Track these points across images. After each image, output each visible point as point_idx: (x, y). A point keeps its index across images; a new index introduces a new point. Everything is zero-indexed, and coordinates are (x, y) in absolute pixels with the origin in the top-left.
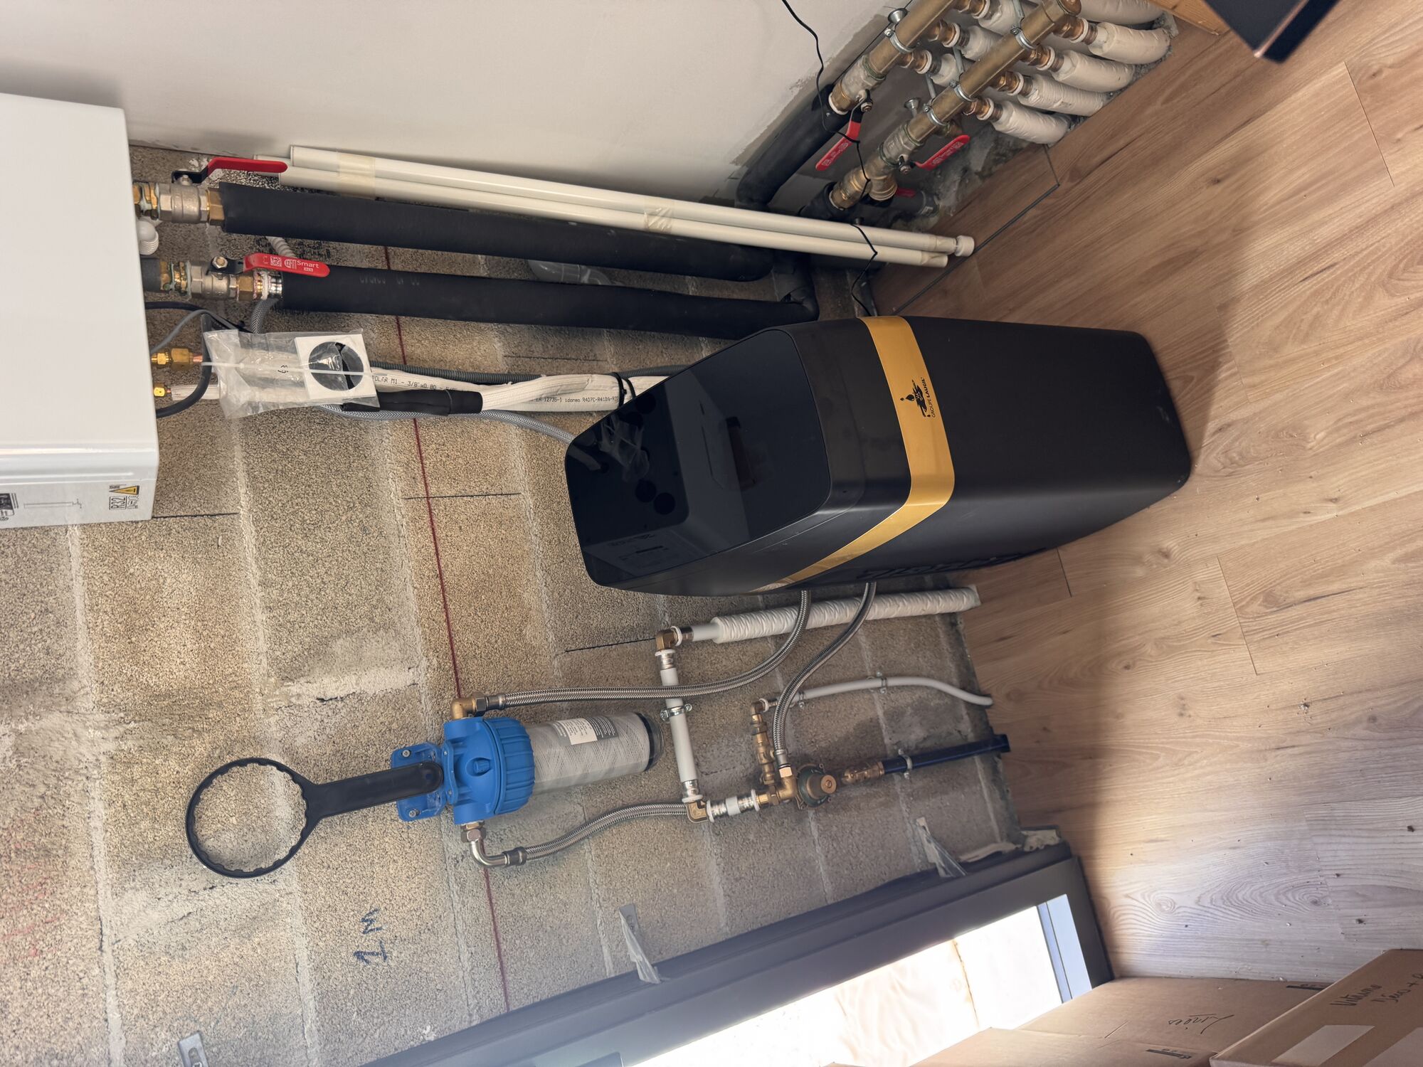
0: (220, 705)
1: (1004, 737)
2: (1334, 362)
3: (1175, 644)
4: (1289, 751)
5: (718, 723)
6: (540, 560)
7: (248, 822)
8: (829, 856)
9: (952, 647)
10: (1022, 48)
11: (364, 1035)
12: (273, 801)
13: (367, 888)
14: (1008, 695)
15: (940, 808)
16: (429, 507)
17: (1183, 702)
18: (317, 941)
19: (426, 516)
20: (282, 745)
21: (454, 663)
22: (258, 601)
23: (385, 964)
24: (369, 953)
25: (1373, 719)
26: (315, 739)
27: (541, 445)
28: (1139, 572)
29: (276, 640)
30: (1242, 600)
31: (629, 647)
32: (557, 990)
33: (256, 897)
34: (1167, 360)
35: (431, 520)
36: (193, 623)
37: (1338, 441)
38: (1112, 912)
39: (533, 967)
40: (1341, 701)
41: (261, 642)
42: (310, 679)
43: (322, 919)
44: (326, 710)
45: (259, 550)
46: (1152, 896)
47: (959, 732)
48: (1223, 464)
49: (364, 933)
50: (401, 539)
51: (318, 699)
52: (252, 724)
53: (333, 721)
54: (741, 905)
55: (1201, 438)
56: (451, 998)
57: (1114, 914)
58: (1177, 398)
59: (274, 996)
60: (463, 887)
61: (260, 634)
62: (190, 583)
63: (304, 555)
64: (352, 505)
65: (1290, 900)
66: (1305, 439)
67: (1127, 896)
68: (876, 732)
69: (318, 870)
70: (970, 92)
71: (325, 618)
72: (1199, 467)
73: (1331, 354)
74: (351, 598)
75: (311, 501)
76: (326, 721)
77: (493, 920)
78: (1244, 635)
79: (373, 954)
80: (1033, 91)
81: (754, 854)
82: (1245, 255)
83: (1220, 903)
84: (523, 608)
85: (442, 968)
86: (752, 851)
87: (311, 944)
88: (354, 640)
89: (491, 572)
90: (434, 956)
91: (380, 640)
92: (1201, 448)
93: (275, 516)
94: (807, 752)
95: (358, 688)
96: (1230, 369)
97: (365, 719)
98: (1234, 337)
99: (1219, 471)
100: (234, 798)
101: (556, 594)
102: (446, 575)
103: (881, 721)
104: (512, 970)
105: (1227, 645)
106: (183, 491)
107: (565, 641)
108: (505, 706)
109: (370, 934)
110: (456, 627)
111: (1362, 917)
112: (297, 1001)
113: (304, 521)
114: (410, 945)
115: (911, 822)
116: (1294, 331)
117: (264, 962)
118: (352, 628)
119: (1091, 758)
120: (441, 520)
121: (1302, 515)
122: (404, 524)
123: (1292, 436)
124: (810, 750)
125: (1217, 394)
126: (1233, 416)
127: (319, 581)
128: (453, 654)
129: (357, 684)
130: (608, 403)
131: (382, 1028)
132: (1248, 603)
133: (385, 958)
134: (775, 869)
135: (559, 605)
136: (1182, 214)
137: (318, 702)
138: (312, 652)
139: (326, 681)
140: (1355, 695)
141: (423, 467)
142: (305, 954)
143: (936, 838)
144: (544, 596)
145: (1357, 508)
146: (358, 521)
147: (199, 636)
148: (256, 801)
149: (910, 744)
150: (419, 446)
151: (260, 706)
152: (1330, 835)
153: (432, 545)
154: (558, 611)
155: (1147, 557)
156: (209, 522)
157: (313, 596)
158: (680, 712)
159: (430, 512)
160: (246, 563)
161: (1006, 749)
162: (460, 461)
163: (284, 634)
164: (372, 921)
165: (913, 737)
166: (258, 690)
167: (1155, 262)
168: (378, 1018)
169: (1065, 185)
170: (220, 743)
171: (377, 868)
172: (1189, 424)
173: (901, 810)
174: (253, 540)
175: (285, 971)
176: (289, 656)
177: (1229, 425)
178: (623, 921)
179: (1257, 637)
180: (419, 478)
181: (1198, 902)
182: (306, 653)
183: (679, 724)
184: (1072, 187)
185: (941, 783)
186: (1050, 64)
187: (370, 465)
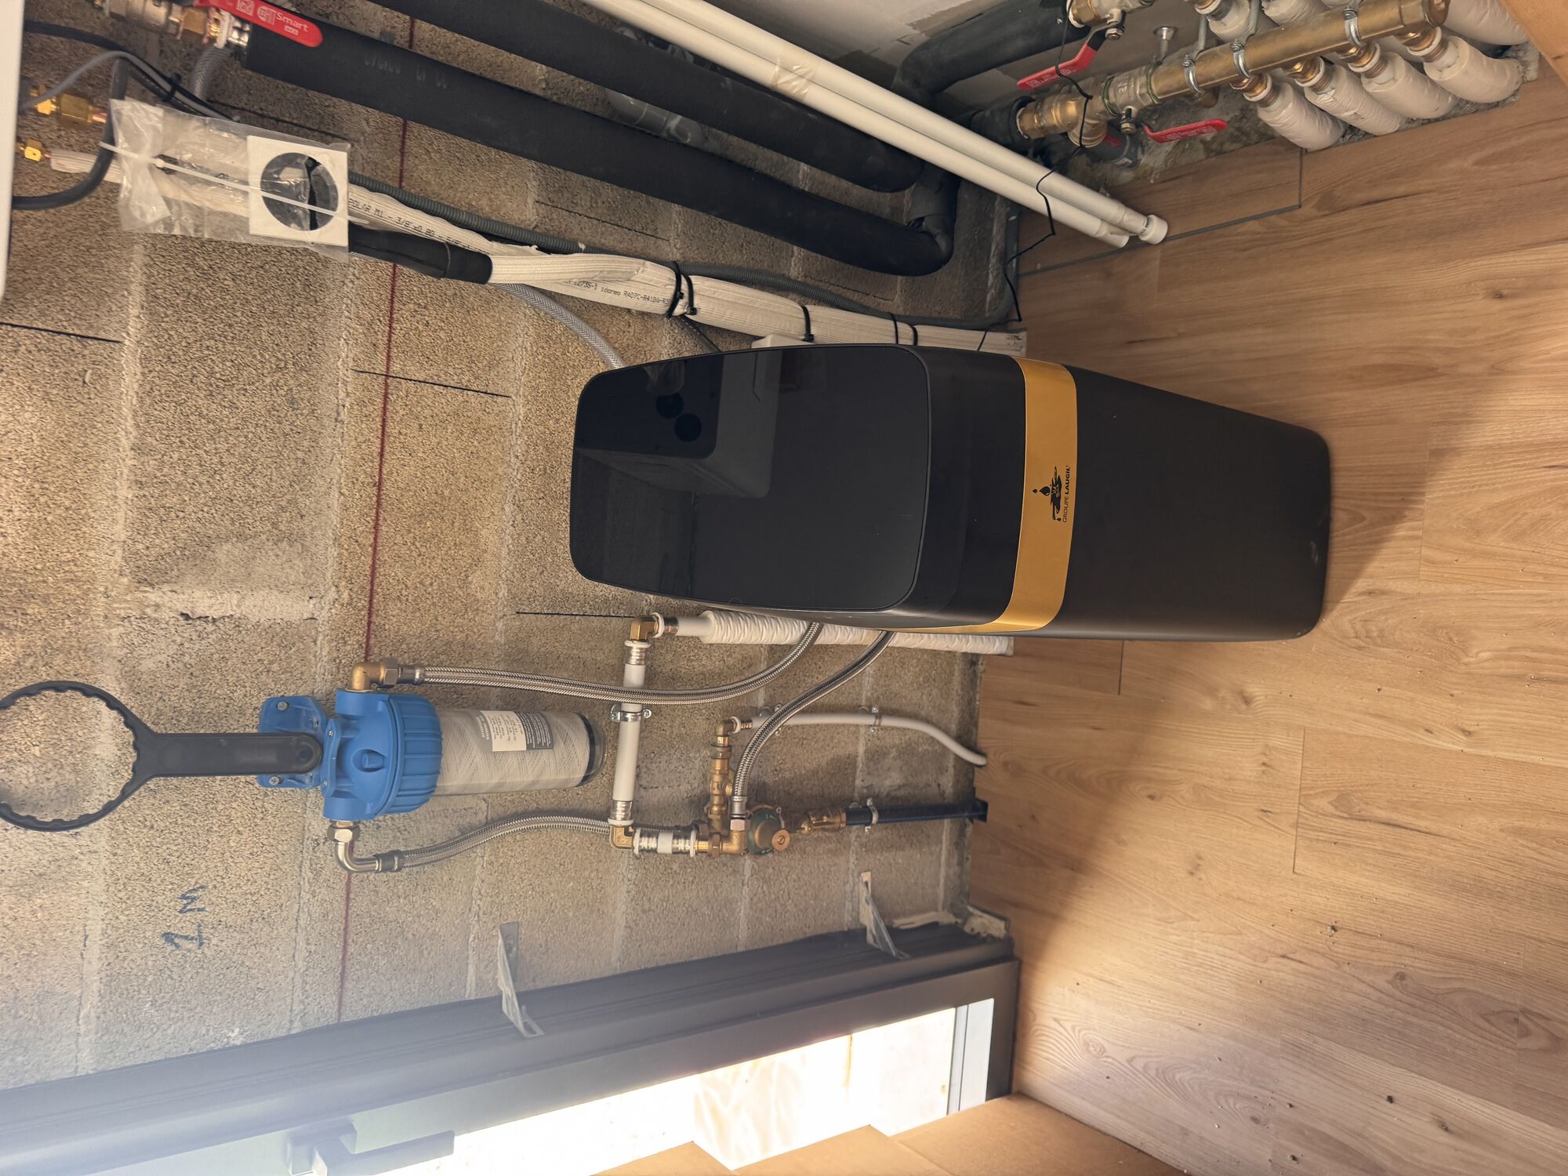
0: (46, 600)
1: (985, 805)
2: (1541, 579)
3: (1216, 798)
4: (1294, 964)
5: (675, 731)
6: (514, 491)
7: (56, 757)
8: (755, 899)
9: (962, 689)
10: (1346, 39)
11: (155, 1030)
12: (94, 735)
13: (197, 860)
14: (1006, 764)
15: (890, 864)
16: (386, 390)
17: (1198, 862)
18: (117, 914)
19: (379, 401)
20: (120, 667)
21: (371, 602)
22: (126, 471)
23: (200, 951)
24: (181, 936)
25: (1402, 976)
26: (168, 665)
27: (554, 337)
28: (1208, 704)
29: (140, 528)
30: (1312, 788)
31: (596, 622)
32: (403, 1005)
33: (48, 850)
34: (1343, 483)
35: (385, 409)
36: (28, 482)
37: (1502, 670)
38: (1035, 1028)
39: (381, 977)
40: (1374, 943)
41: (119, 528)
42: (175, 587)
43: (130, 889)
44: (189, 632)
45: (141, 400)
46: (1083, 1032)
47: (939, 785)
48: (1356, 633)
49: (181, 912)
50: (339, 425)
51: (182, 614)
52: (86, 632)
53: (197, 647)
54: (641, 939)
55: (1343, 592)
56: (272, 1000)
57: (1036, 1030)
58: (1335, 534)
59: (48, 970)
60: (317, 873)
61: (120, 515)
62: (34, 426)
63: (203, 421)
64: (283, 365)
65: (1229, 1105)
66: (1465, 651)
67: (1056, 1020)
68: (849, 771)
69: (136, 830)
70: (1254, 66)
71: (213, 511)
72: (1326, 623)
73: (1540, 569)
74: (253, 491)
75: (229, 347)
76: (186, 645)
77: (346, 918)
78: (1296, 825)
79: (186, 938)
80: (1328, 88)
81: (672, 885)
82: (1491, 404)
83: (1153, 1073)
84: (477, 547)
85: (270, 965)
86: (671, 882)
87: (110, 916)
88: (246, 548)
89: (447, 493)
90: (263, 950)
91: (280, 553)
92: (1338, 602)
93: (172, 357)
94: (766, 781)
95: (238, 611)
96: (1413, 529)
97: (239, 652)
98: (1435, 495)
99: (1348, 638)
100: (42, 723)
101: (523, 538)
102: (387, 485)
103: (859, 759)
104: (354, 977)
105: (1275, 826)
106: (48, 293)
107: (520, 600)
108: (421, 683)
109: (189, 914)
110: (384, 555)
111: (1298, 1156)
112: (77, 981)
113: (212, 373)
114: (235, 934)
115: (855, 875)
116: (1510, 522)
117: (43, 929)
118: (247, 531)
119: (1072, 869)
120: (398, 409)
121: (1422, 731)
122: (347, 405)
123: (1451, 639)
124: (770, 779)
125: (1385, 551)
126: (1392, 585)
127: (216, 460)
128: (372, 590)
129: (238, 606)
130: (656, 304)
131: (180, 1023)
132: (1317, 794)
133: (201, 944)
134: (690, 906)
135: (523, 554)
136: (1435, 316)
137: (181, 619)
138: (187, 553)
139: (198, 594)
140: (1393, 944)
141: (390, 332)
142: (99, 927)
143: (876, 900)
144: (507, 537)
145: (1490, 753)
146: (286, 388)
147: (33, 501)
148: (72, 731)
149: (882, 790)
150: (392, 302)
151: (100, 611)
152: (1301, 1066)
153: (378, 442)
154: (520, 561)
155: (1223, 693)
156: (77, 346)
157: (203, 479)
158: (635, 720)
159: (386, 396)
160: (120, 415)
161: (983, 818)
162: (442, 334)
163: (154, 521)
164: (194, 899)
165: (888, 783)
166: (102, 589)
167: (1378, 359)
168: (177, 1012)
169: (1308, 210)
170: (38, 650)
171: (215, 838)
172: (1336, 570)
173: (848, 862)
174: (136, 386)
175: (69, 942)
176: (154, 552)
177: (1383, 593)
178: (500, 941)
179: (1313, 835)
180: (382, 347)
181: (1130, 1061)
182: (178, 553)
183: (630, 732)
184: (1316, 217)
185: (900, 837)
186: (1368, 67)
187: (320, 315)
